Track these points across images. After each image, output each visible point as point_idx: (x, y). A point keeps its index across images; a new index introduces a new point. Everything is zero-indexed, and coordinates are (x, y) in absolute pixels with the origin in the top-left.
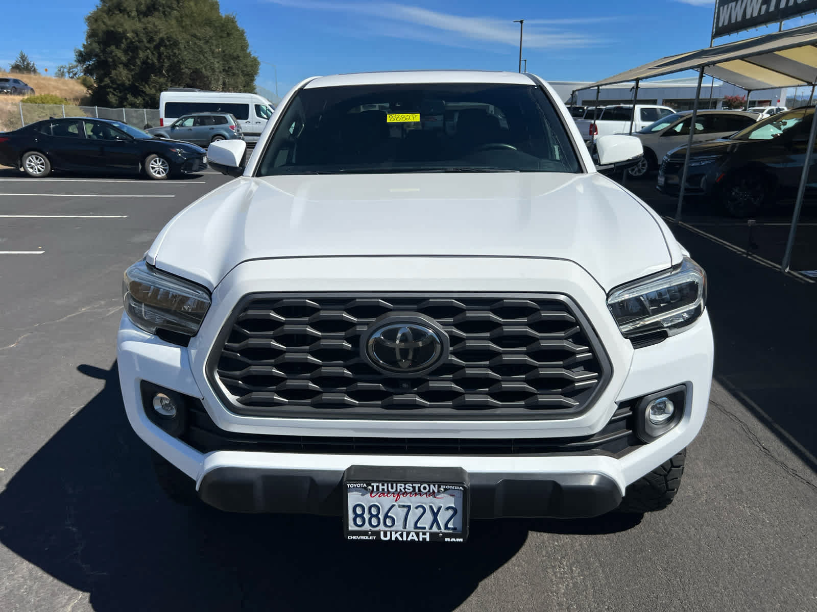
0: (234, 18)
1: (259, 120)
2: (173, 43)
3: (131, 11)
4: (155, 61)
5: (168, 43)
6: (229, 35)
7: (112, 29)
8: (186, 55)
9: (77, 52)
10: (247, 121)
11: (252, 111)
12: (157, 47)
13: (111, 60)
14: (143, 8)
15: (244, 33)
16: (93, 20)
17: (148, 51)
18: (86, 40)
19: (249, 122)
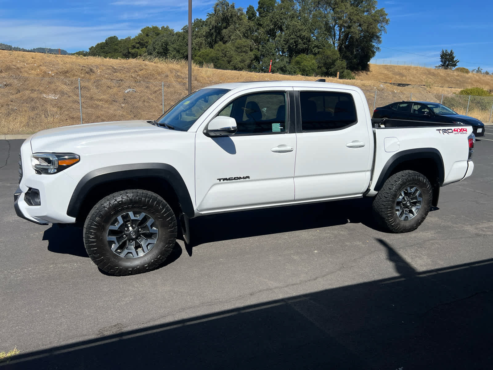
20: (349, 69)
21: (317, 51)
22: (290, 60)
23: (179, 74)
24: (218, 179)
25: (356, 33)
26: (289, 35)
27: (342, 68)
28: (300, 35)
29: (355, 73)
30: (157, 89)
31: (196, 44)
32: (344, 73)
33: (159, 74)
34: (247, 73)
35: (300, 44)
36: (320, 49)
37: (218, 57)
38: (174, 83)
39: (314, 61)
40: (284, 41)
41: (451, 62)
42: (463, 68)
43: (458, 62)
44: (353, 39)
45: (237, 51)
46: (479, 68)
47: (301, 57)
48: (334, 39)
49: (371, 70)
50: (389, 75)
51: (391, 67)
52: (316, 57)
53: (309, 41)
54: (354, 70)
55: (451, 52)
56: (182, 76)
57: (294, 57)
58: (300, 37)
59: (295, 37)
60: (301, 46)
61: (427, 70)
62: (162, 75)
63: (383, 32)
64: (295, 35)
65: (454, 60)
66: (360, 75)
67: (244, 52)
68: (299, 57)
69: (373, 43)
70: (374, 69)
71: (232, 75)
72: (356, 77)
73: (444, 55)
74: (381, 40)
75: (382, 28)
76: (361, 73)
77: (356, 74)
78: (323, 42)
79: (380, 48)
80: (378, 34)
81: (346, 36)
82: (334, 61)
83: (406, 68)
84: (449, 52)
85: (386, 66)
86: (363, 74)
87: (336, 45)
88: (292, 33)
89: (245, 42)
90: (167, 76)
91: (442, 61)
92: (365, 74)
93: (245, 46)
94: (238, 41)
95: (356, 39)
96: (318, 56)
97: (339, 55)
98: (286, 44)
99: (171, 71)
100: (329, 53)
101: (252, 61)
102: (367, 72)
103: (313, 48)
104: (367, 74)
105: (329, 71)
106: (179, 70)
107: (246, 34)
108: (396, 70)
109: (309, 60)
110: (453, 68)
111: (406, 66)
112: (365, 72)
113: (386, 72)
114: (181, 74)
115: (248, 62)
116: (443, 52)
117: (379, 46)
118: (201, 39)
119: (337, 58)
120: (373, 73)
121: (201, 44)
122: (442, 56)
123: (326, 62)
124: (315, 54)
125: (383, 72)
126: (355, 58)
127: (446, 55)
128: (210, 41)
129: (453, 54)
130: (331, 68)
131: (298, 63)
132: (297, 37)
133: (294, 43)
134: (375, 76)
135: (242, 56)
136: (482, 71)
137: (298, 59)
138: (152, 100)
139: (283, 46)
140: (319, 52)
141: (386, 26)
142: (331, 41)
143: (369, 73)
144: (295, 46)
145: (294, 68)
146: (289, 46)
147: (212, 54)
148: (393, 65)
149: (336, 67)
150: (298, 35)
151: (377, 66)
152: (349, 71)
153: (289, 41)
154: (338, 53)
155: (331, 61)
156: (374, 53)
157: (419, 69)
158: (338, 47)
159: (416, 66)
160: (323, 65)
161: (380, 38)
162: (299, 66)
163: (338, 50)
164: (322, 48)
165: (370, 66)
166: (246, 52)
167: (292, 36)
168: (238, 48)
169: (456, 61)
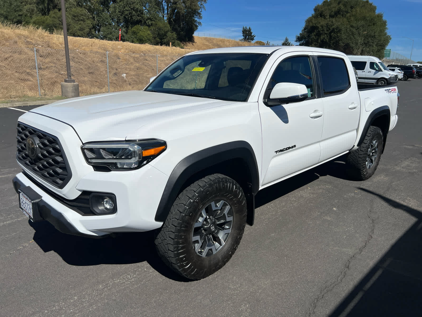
0: (382, 15)
1: (370, 70)
2: (338, 31)
3: (326, 16)
4: (328, 40)
5: (336, 31)
6: (374, 24)
7: (315, 25)
8: (344, 36)
9: (297, 37)
10: (363, 71)
11: (368, 66)
12: (330, 33)
13: (310, 40)
14: (333, 13)
15: (386, 22)
16: (309, 21)
17: (325, 35)
18: (302, 31)
19: (364, 72)
20: (178, 40)
21: (150, 23)
22: (127, 31)
23: (28, 40)
24: (275, 152)
25: (181, 9)
26: (124, 7)
27: (173, 39)
28: (133, 8)
29: (183, 43)
30: (7, 56)
31: (27, 11)
32: (175, 43)
33: (7, 40)
34: (99, 41)
35: (134, 16)
36: (153, 21)
37: (56, 24)
38: (26, 50)
39: (149, 32)
40: (119, 12)
41: (250, 37)
42: (261, 42)
43: (255, 36)
44: (179, 14)
45: (74, 19)
46: (267, 42)
47: (136, 28)
48: (163, 13)
49: (195, 41)
50: (210, 46)
51: (210, 39)
52: (150, 28)
53: (142, 14)
54: (183, 41)
55: (250, 28)
56: (32, 43)
57: (130, 27)
58: (133, 9)
59: (130, 9)
60: (135, 18)
61: (237, 43)
62: (10, 41)
63: (203, 10)
64: (129, 7)
65: (252, 35)
66: (187, 46)
67: (81, 20)
68: (135, 28)
69: (195, 19)
70: (197, 41)
71: (85, 43)
72: (185, 47)
73: (245, 31)
74: (201, 16)
75: (202, 6)
76: (188, 43)
77: (185, 44)
78: (154, 15)
79: (201, 23)
80: (199, 11)
81: (173, 10)
82: (166, 32)
83: (221, 41)
84: (248, 29)
85: (206, 38)
86: (190, 45)
87: (165, 18)
88: (126, 5)
89: (81, 11)
90: (16, 42)
91: (243, 36)
92: (191, 45)
93: (82, 15)
94: (73, 9)
95: (182, 13)
96: (152, 28)
97: (169, 27)
98: (121, 15)
99: (19, 36)
100: (160, 25)
101: (90, 29)
102: (192, 43)
103: (147, 20)
104: (193, 44)
105: (163, 41)
106: (27, 36)
107: (80, 3)
108: (215, 42)
109: (144, 31)
110: (252, 41)
111: (221, 38)
112: (191, 43)
113: (207, 43)
114: (31, 40)
115: (87, 30)
116: (244, 29)
117: (201, 21)
118: (31, 6)
119: (168, 30)
120: (198, 44)
121: (33, 10)
122: (243, 32)
123: (159, 33)
124: (149, 26)
125: (205, 43)
126: (182, 30)
127: (246, 31)
128: (42, 8)
129: (251, 30)
130: (164, 39)
131: (134, 33)
132: (131, 9)
133: (129, 14)
134: (200, 46)
135: (80, 24)
136: (270, 44)
137: (134, 29)
138: (5, 68)
139: (119, 17)
140: (152, 24)
141: (205, 5)
142: (160, 15)
143: (194, 44)
144: (130, 17)
145: (132, 38)
146: (125, 17)
147: (48, 21)
148: (212, 37)
149: (168, 38)
150: (132, 7)
151: (199, 38)
152: (179, 42)
153: (124, 12)
154: (168, 25)
155: (164, 33)
156: (197, 27)
157: (231, 41)
158: (168, 21)
159: (228, 39)
160: (157, 36)
161: (201, 14)
162: (136, 36)
163: (168, 23)
164: (154, 21)
165: (195, 38)
166: (83, 21)
167: (126, 8)
168: (75, 16)
169: (253, 36)
